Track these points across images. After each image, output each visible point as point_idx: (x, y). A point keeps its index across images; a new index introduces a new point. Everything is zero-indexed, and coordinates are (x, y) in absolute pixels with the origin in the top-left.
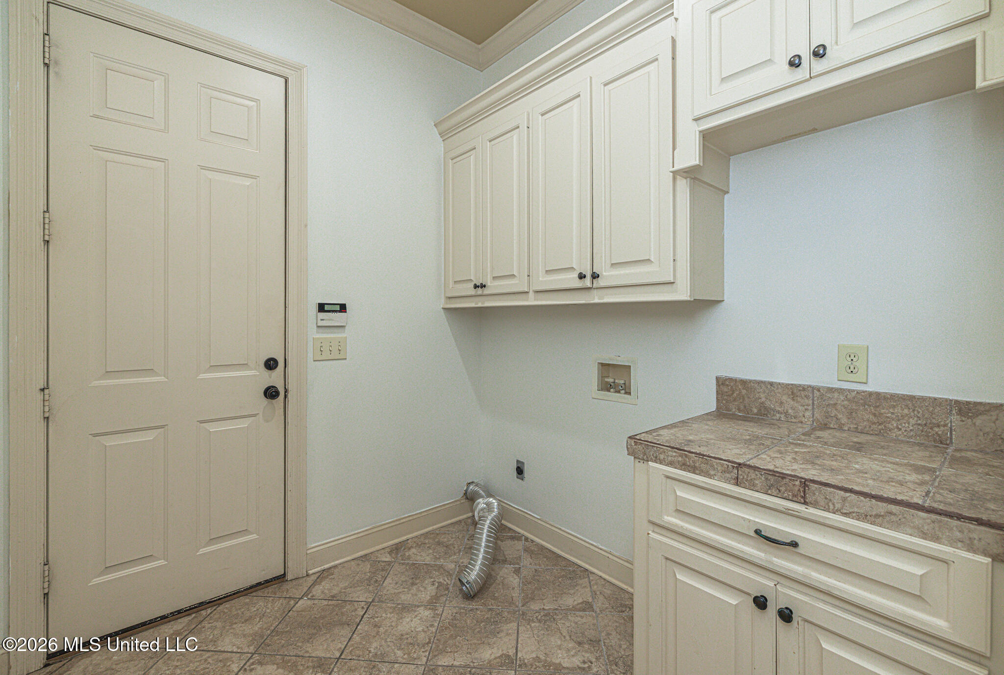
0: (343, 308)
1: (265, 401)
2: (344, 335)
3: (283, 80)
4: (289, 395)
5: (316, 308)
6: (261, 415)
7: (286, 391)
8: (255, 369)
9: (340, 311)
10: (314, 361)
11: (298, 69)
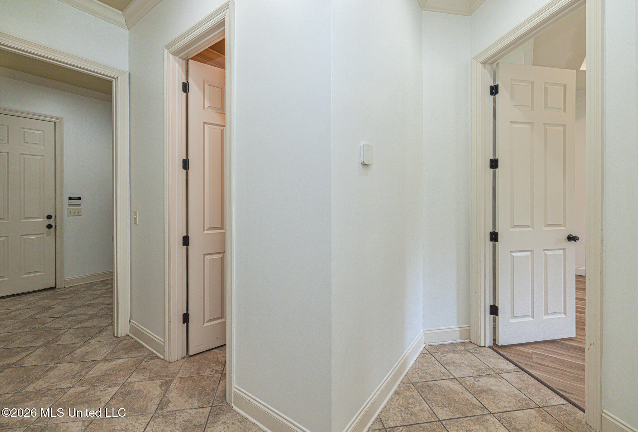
0: (79, 198)
1: (47, 229)
2: (80, 208)
3: (54, 123)
4: (57, 227)
5: (68, 198)
6: (45, 234)
7: (56, 226)
8: (43, 219)
9: (78, 199)
10: (67, 216)
11: (61, 119)
